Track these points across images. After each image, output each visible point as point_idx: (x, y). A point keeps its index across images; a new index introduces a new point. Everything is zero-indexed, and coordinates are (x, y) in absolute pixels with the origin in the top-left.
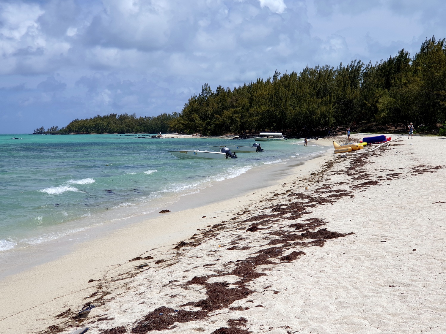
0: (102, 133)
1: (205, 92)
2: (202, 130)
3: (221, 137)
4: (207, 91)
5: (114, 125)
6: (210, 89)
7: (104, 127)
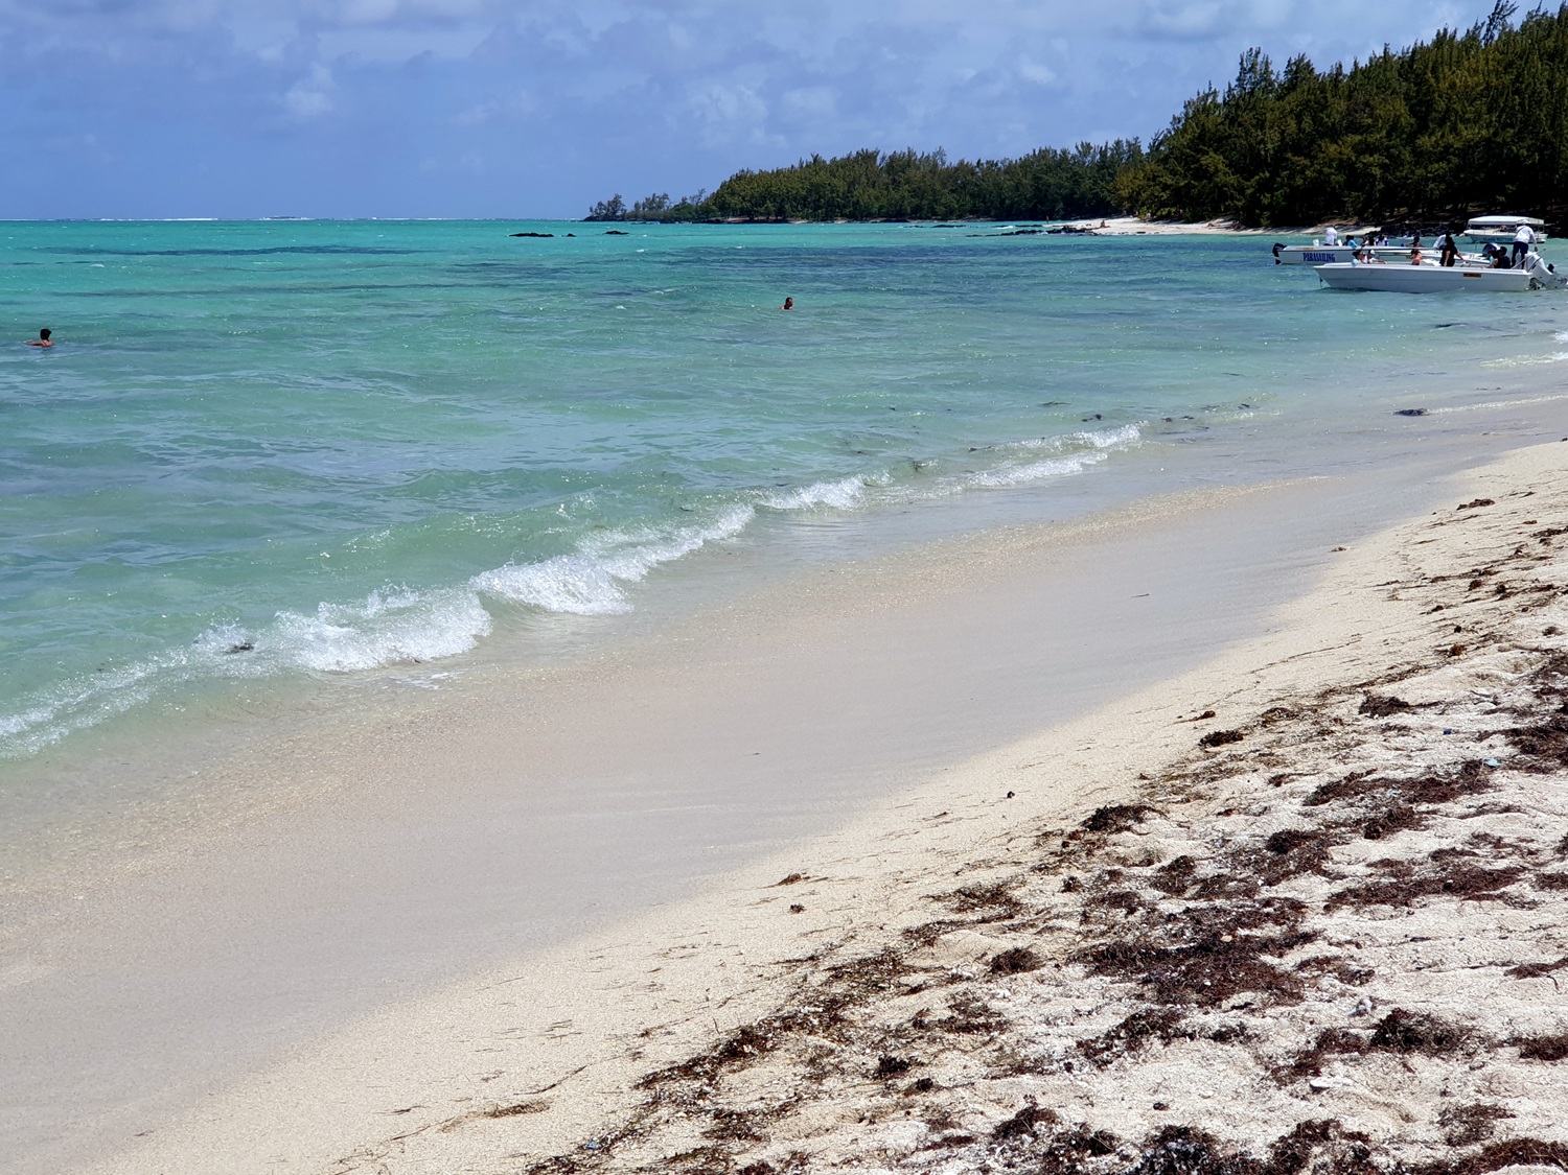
0: (828, 217)
1: (1248, 76)
2: (1243, 208)
3: (1311, 230)
4: (1255, 72)
5: (871, 190)
6: (1267, 68)
7: (838, 196)
